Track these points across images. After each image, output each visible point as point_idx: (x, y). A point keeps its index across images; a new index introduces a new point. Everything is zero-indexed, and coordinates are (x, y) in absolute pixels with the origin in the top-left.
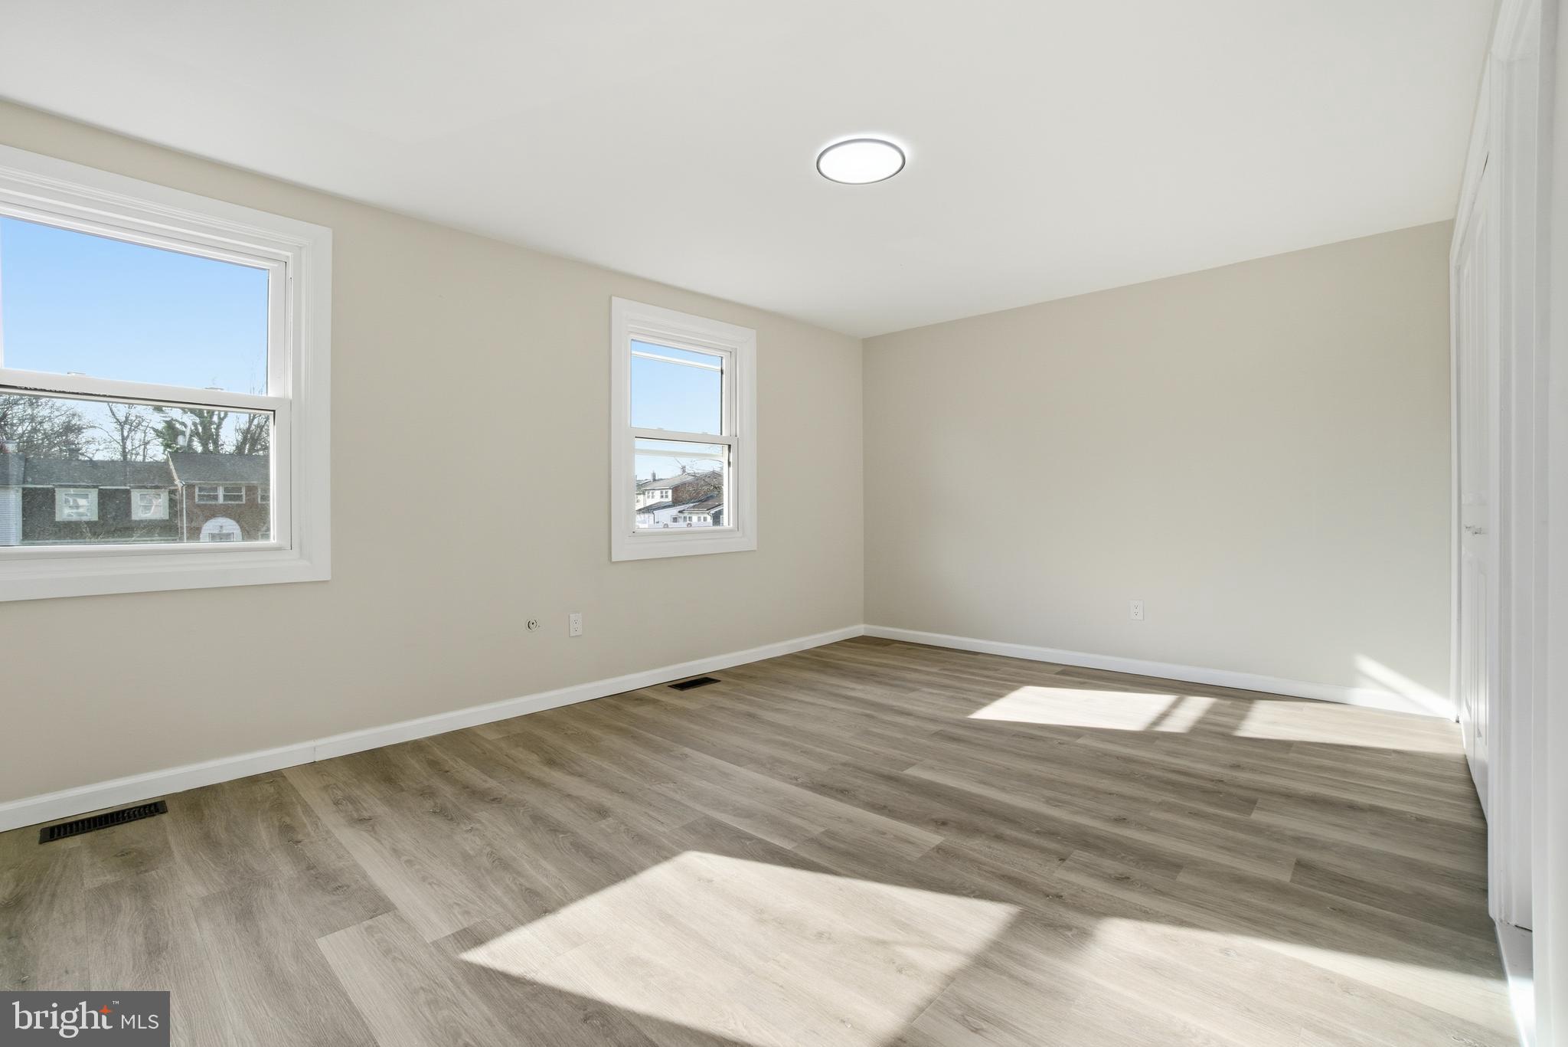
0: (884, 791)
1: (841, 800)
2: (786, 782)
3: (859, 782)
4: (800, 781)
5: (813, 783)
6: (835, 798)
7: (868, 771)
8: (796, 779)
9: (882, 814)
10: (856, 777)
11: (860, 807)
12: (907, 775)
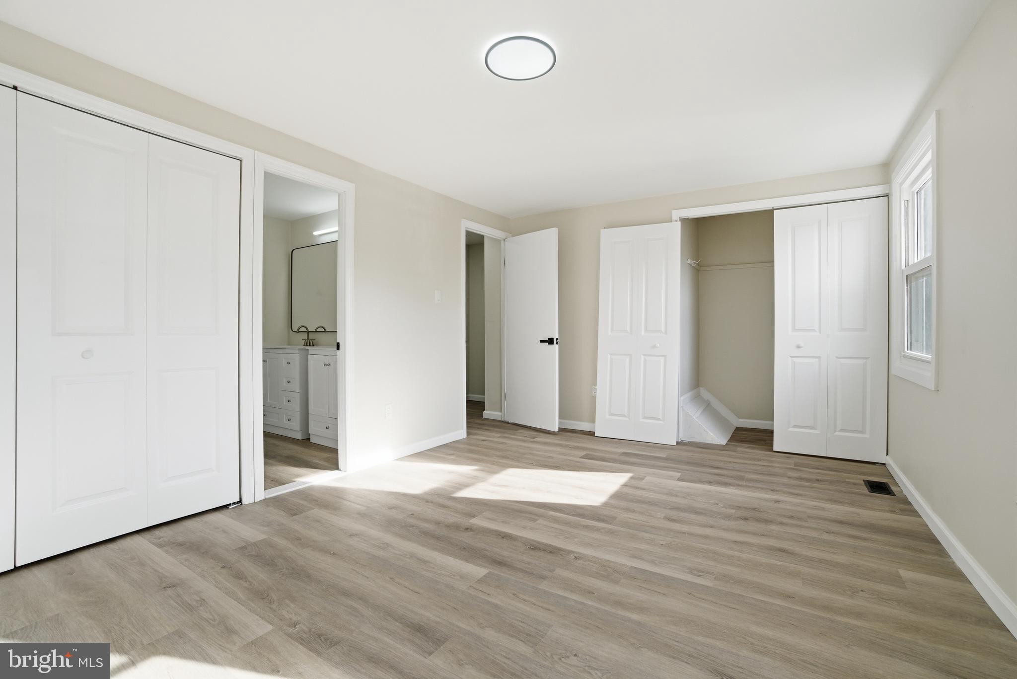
0: (504, 551)
1: (535, 541)
2: (584, 555)
3: (525, 558)
4: (572, 556)
5: (562, 555)
6: (539, 543)
7: (520, 570)
8: (576, 558)
9: (504, 533)
10: (529, 563)
11: (520, 536)
12: (485, 567)
